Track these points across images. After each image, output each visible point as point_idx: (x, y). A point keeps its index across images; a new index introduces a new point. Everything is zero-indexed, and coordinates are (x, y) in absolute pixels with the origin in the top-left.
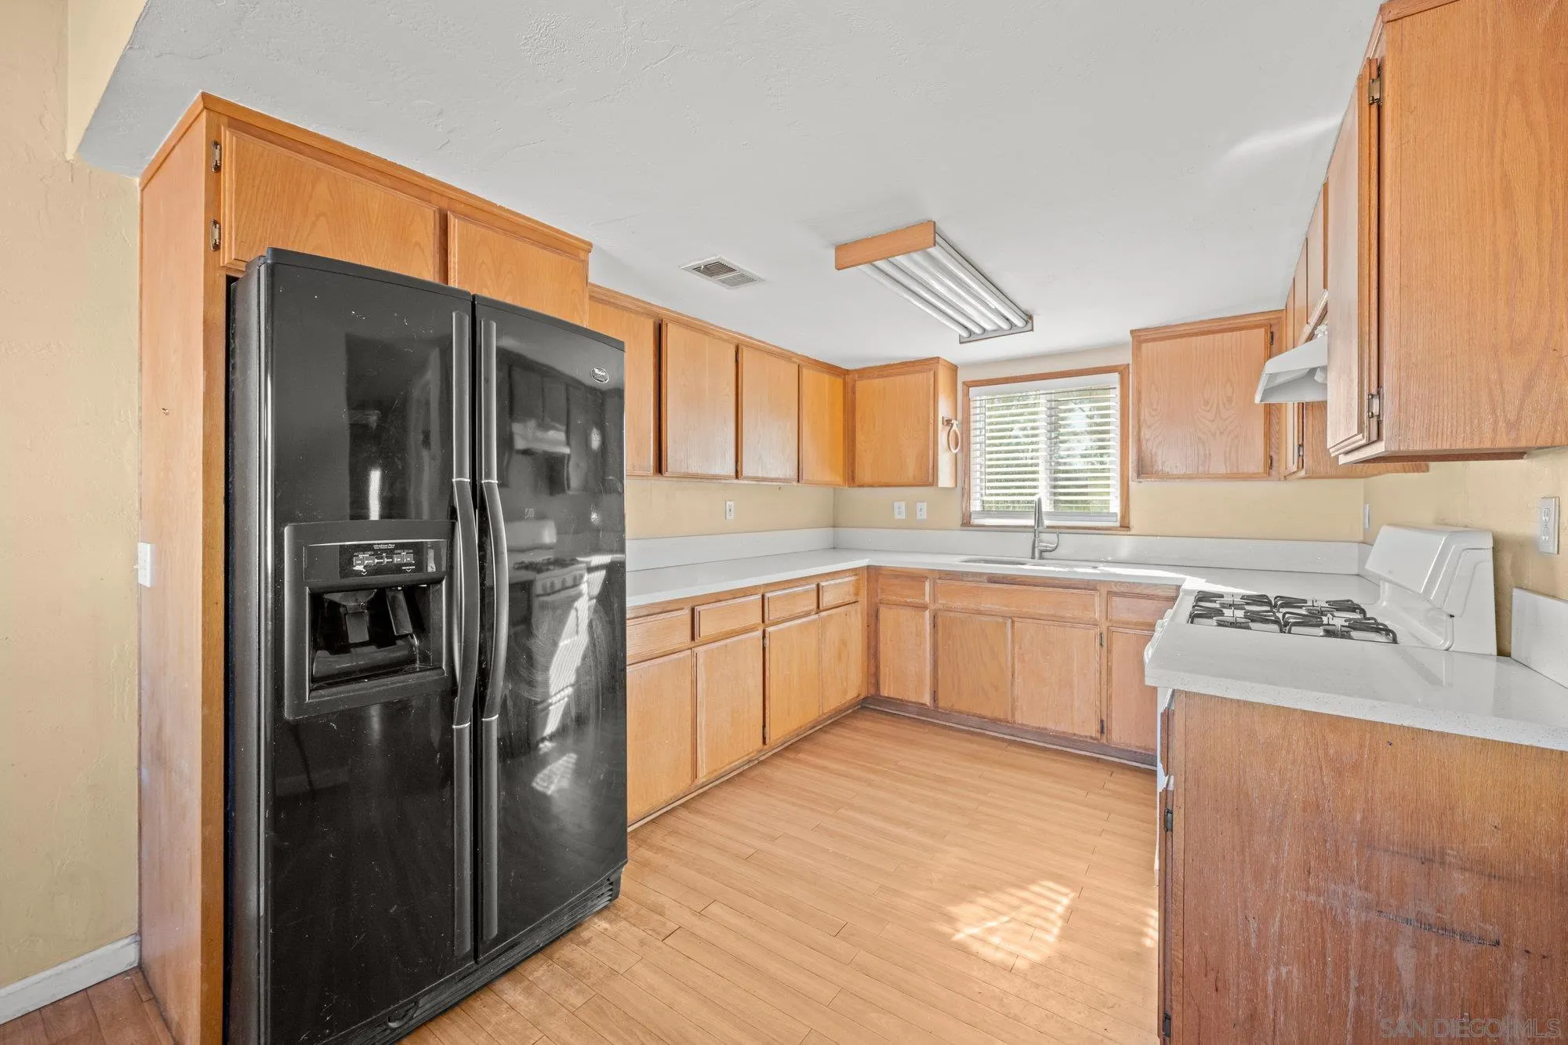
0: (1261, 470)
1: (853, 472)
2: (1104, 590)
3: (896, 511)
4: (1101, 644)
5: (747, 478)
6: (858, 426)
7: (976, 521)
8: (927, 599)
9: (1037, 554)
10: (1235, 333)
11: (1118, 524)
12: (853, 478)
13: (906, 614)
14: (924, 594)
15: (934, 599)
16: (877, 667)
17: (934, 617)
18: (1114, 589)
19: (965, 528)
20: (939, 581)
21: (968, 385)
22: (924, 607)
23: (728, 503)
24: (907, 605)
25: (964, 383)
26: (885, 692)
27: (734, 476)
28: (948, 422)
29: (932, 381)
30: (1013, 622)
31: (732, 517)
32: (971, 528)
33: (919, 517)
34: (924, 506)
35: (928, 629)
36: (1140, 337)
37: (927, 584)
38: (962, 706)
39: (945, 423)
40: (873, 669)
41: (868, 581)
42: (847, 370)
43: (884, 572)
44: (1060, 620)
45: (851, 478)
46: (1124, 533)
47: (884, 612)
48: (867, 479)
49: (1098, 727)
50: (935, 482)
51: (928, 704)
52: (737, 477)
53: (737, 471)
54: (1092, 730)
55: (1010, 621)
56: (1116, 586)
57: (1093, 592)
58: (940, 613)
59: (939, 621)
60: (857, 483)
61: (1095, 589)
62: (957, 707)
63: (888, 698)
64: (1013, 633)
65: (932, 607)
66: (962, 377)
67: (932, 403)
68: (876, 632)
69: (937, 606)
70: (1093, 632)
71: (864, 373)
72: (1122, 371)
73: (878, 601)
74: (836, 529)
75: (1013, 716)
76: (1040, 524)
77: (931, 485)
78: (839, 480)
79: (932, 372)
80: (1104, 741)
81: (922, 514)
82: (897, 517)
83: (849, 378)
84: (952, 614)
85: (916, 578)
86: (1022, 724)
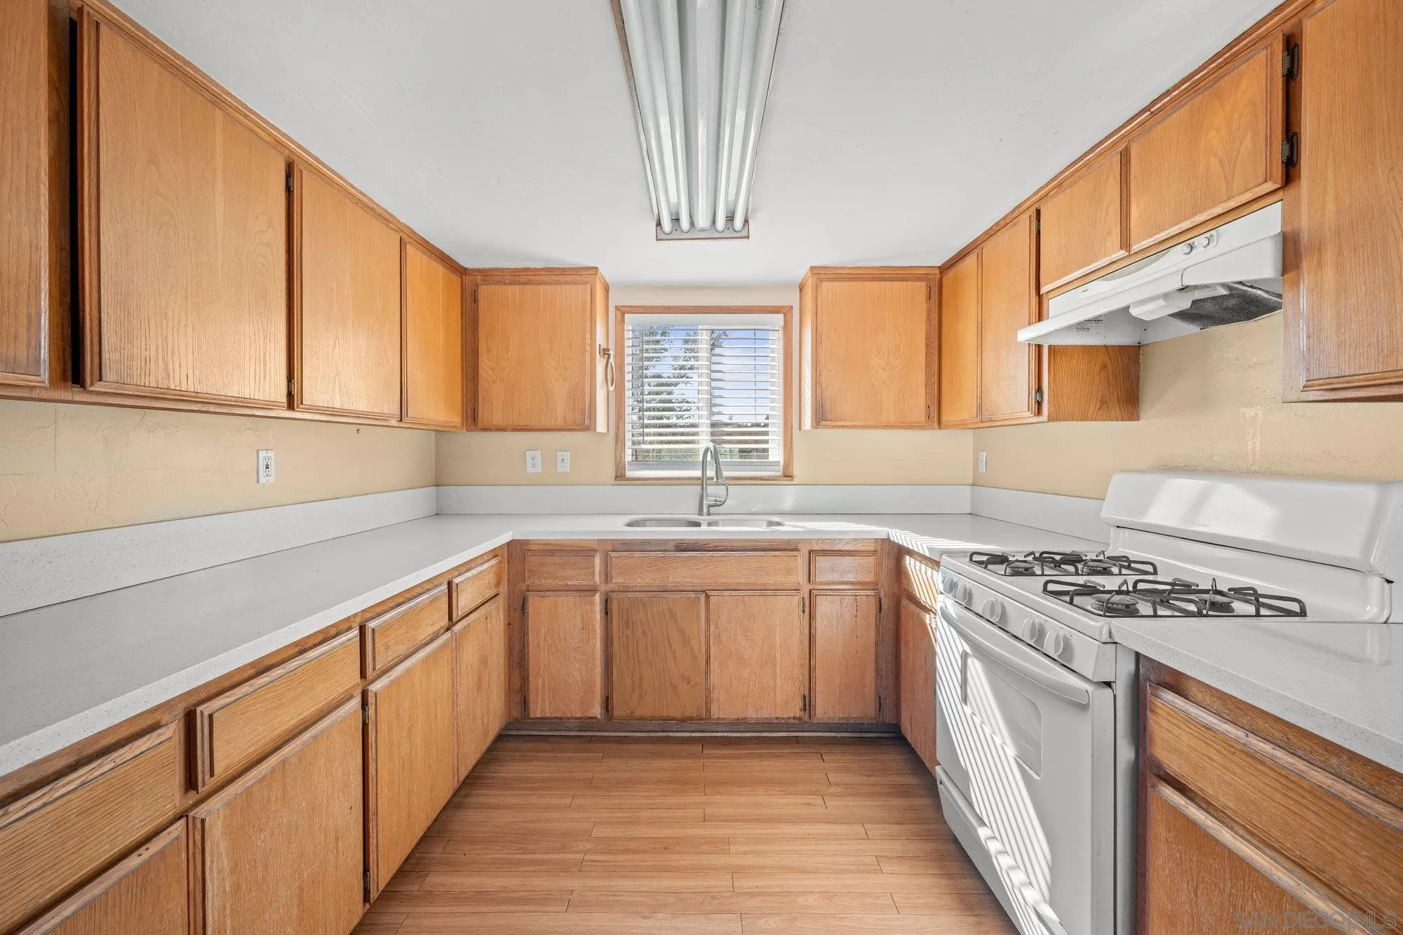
0: (923, 418)
1: (475, 410)
2: (804, 550)
3: (529, 462)
4: (803, 611)
5: (310, 409)
6: (482, 348)
7: (629, 474)
8: (597, 579)
9: (705, 510)
10: (902, 283)
11: (780, 474)
12: (475, 419)
13: (566, 603)
14: (593, 574)
15: (607, 577)
16: (525, 680)
17: (607, 603)
18: (816, 547)
19: (618, 482)
20: (613, 554)
21: (622, 311)
22: (593, 590)
23: (262, 454)
24: (568, 590)
25: (617, 308)
26: (537, 711)
27: (286, 405)
28: (605, 352)
29: (588, 297)
30: (707, 597)
31: (272, 479)
32: (626, 482)
33: (560, 469)
34: (567, 455)
35: (598, 617)
36: (821, 274)
37: (598, 561)
38: (646, 711)
39: (602, 353)
40: (517, 683)
41: (509, 562)
42: (466, 269)
43: (532, 547)
44: (763, 590)
45: (472, 417)
46: (787, 482)
47: (534, 603)
48: (497, 419)
49: (801, 705)
50: (592, 425)
51: (599, 716)
52: (291, 406)
53: (290, 395)
54: (795, 709)
55: (703, 597)
56: (817, 544)
57: (795, 553)
58: (614, 595)
59: (614, 608)
60: (480, 425)
61: (796, 550)
62: (638, 713)
63: (543, 718)
64: (708, 610)
65: (603, 588)
66: (616, 299)
67: (588, 324)
68: (524, 633)
69: (611, 586)
70: (796, 600)
71: (487, 275)
72: (785, 311)
73: (525, 588)
74: (438, 487)
75: (708, 710)
76: (719, 476)
77: (587, 429)
78: (456, 419)
79: (588, 287)
80: (806, 719)
81: (564, 468)
82: (530, 470)
83: (467, 279)
84: (629, 595)
85: (579, 552)
86: (719, 718)
